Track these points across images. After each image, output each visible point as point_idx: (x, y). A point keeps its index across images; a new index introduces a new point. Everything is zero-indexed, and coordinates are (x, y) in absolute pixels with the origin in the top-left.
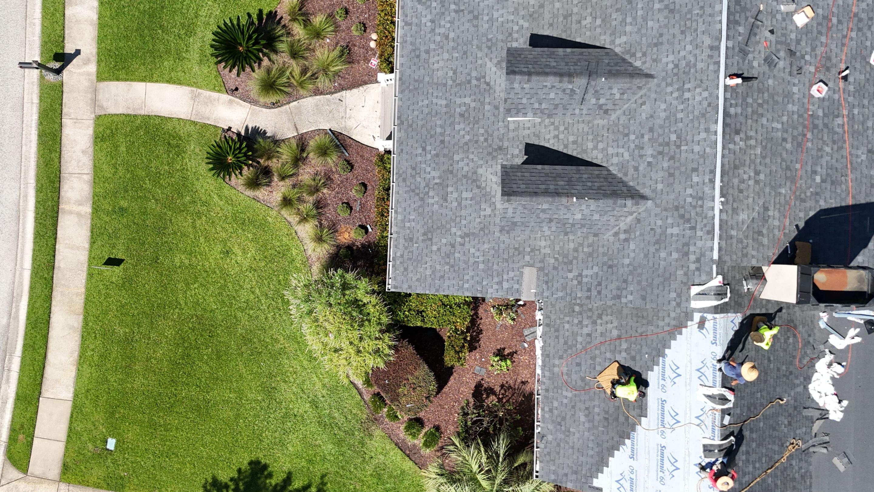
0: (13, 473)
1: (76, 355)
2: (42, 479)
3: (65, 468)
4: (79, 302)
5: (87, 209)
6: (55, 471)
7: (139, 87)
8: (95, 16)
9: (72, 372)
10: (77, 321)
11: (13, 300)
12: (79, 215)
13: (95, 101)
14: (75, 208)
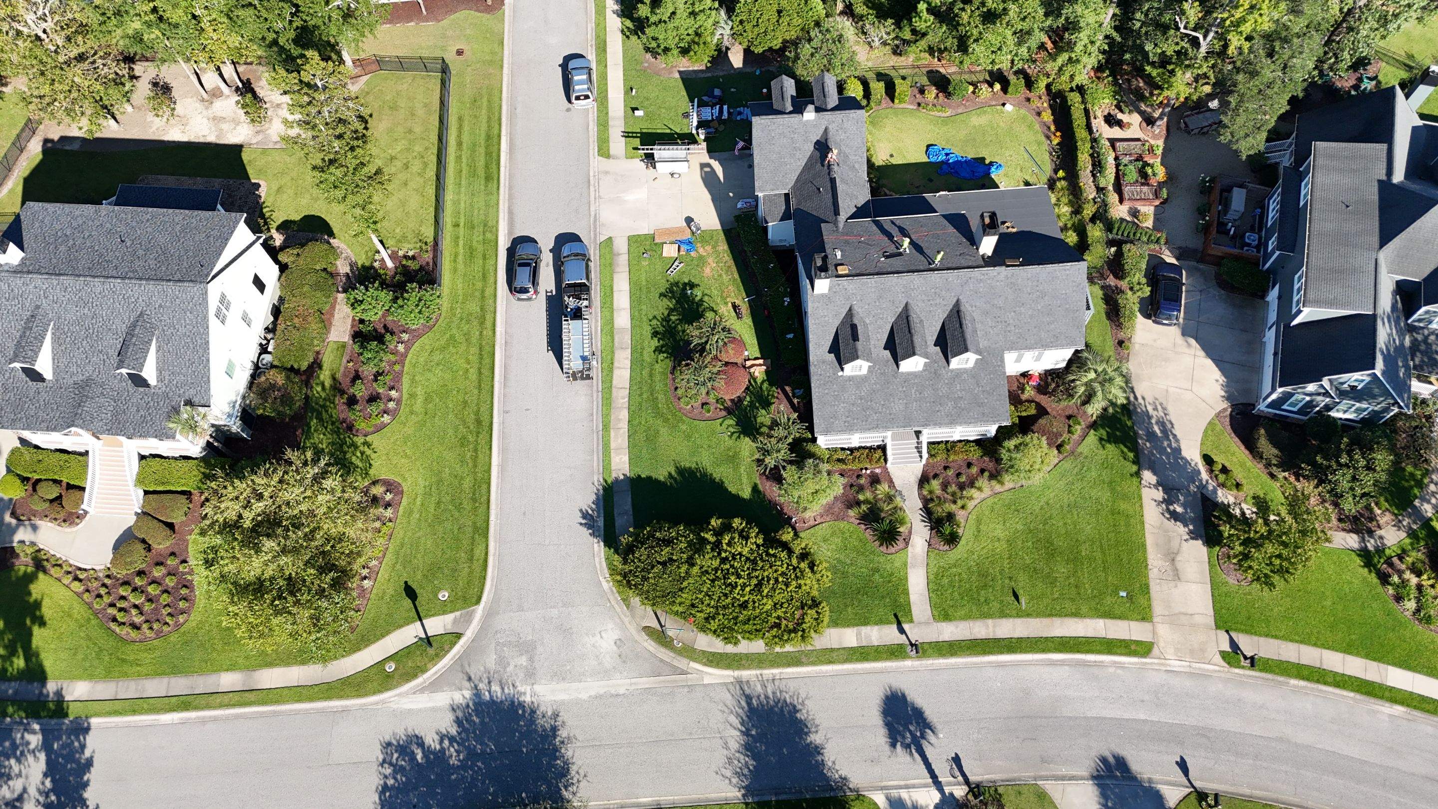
0: (1155, 651)
1: (1076, 620)
2: (1154, 633)
3: (1143, 619)
4: (1046, 621)
5: (990, 622)
6: (1147, 626)
7: (913, 598)
8: (876, 628)
9: (1088, 621)
10: (1057, 621)
11: (1053, 663)
12: (994, 626)
13: (927, 623)
14: (991, 629)
